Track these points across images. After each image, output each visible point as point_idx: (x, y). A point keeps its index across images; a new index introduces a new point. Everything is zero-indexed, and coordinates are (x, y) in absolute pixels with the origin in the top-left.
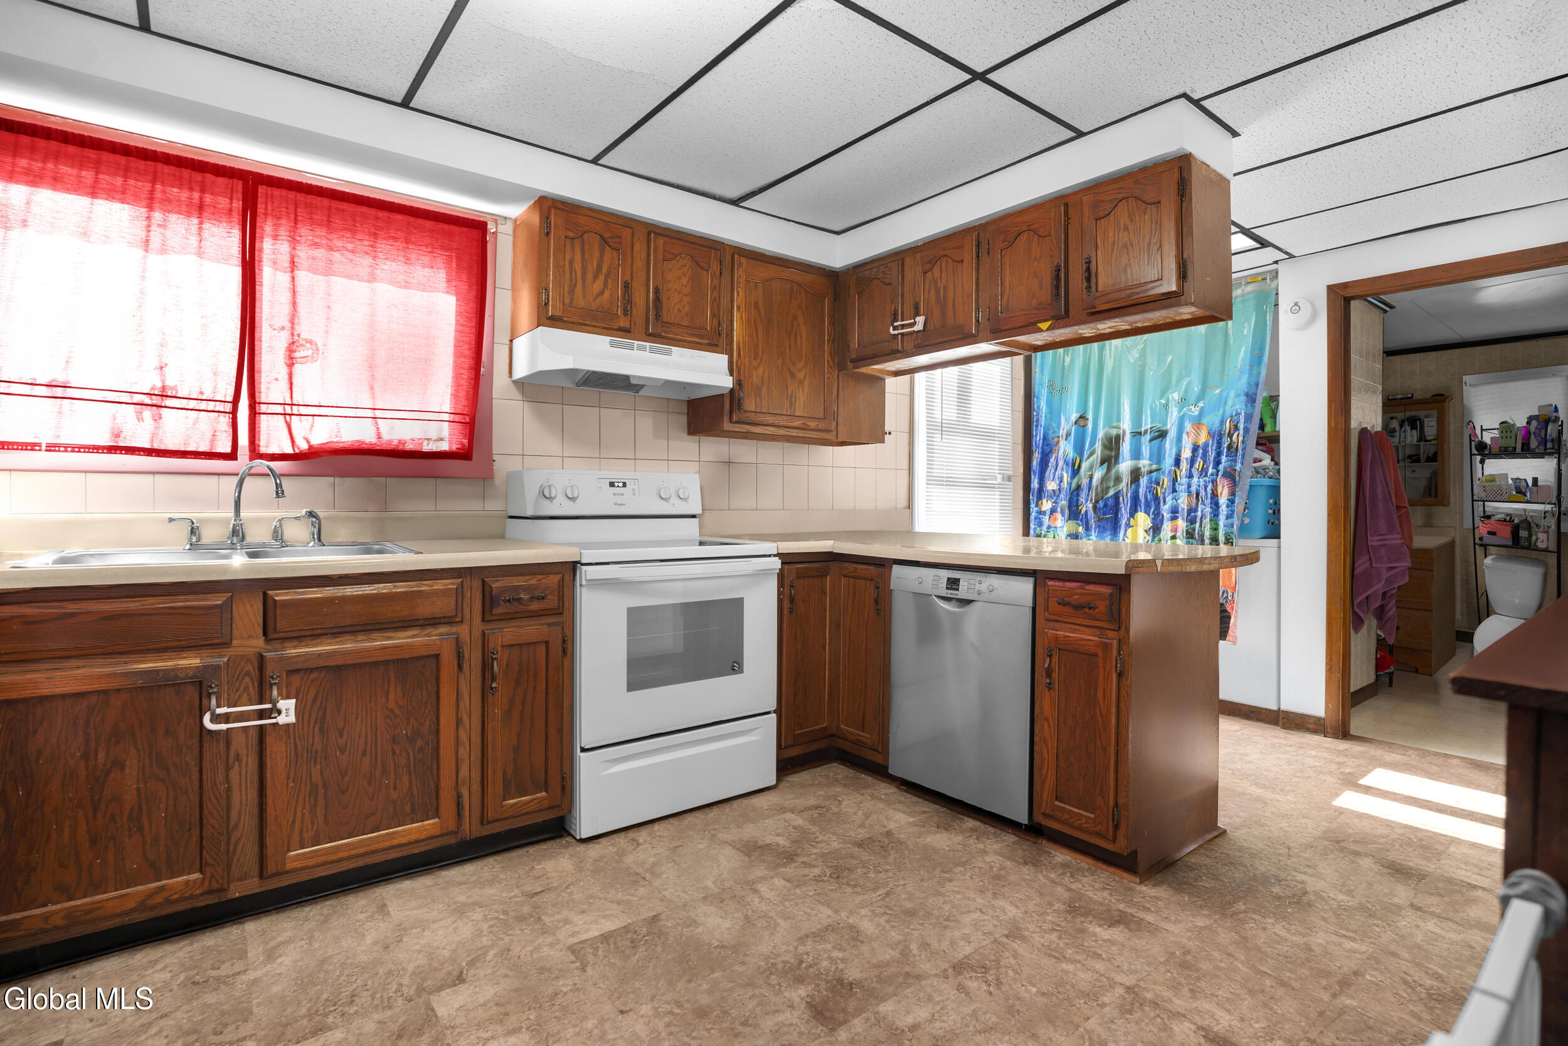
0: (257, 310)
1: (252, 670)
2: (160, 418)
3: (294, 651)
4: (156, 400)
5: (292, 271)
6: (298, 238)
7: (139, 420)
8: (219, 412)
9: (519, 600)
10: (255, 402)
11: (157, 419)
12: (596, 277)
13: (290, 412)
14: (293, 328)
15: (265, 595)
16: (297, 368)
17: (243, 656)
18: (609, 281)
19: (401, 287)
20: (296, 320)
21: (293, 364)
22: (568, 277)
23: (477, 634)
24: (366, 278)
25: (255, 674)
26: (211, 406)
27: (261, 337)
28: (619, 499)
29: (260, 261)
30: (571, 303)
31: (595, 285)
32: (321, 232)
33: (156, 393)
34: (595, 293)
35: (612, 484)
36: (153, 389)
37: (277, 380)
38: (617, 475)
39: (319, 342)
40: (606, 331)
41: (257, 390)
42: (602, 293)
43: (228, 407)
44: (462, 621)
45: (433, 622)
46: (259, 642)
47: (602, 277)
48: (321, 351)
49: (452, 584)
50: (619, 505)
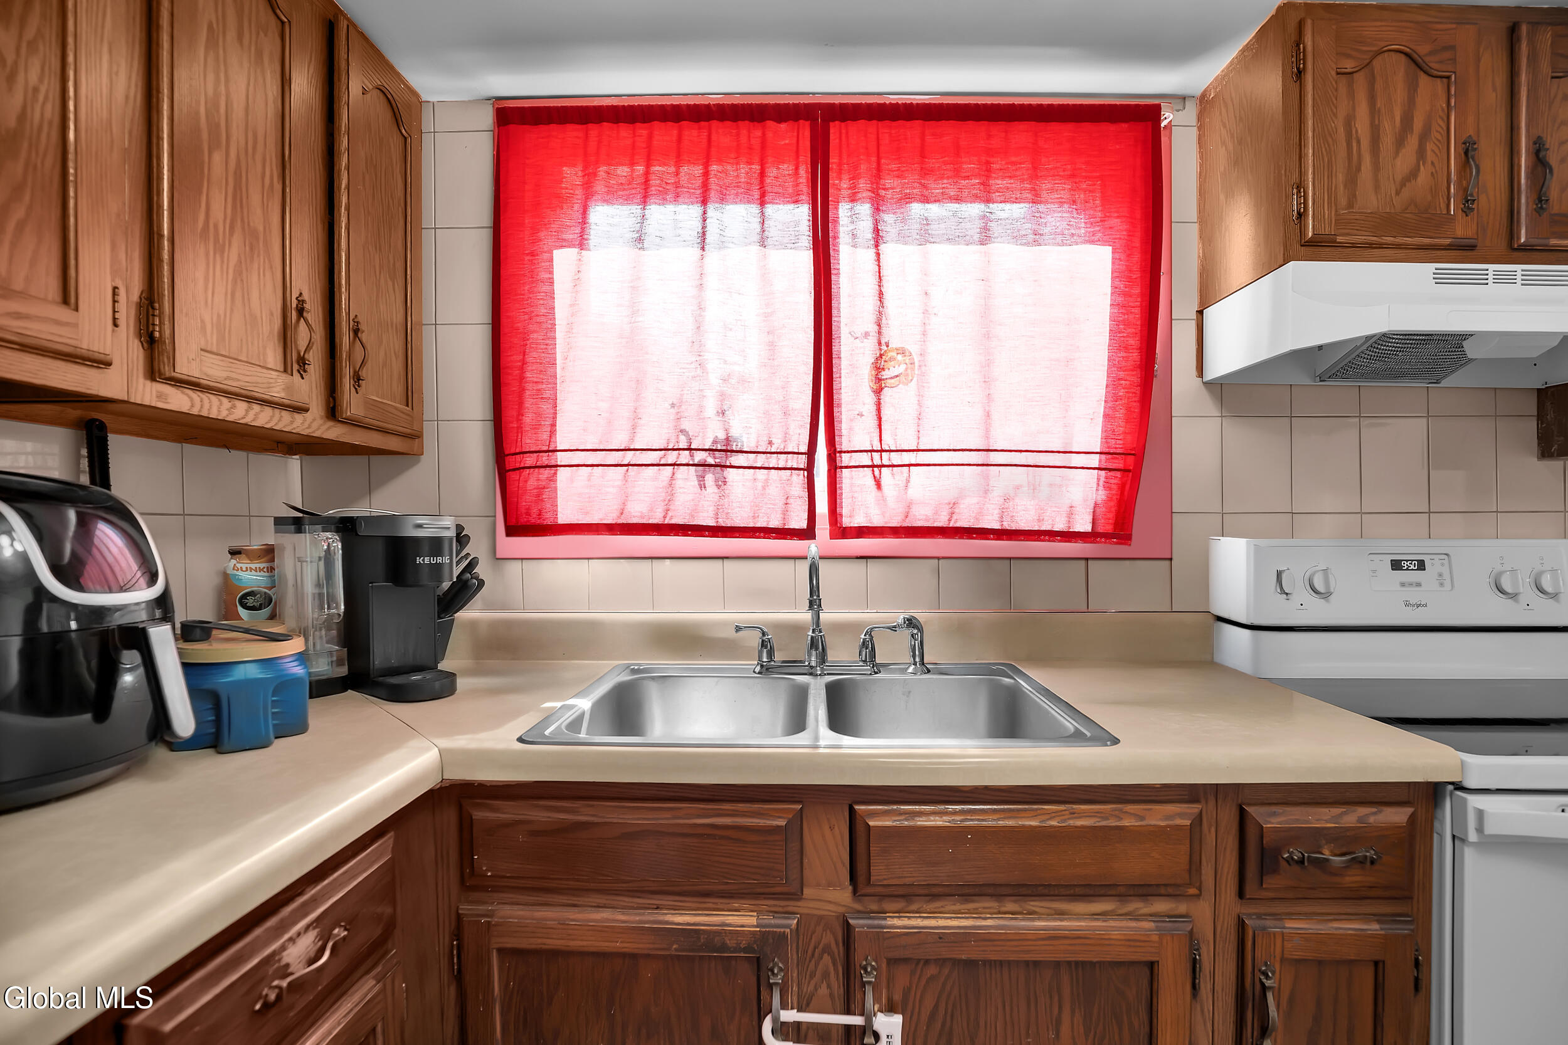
0: (834, 312)
1: (833, 946)
2: (725, 483)
3: (898, 923)
4: (719, 458)
5: (877, 246)
6: (882, 192)
7: (701, 487)
8: (791, 469)
9: (1322, 864)
10: (835, 451)
11: (722, 483)
12: (1400, 142)
13: (879, 463)
14: (879, 333)
15: (852, 812)
16: (887, 394)
17: (821, 918)
18: (1429, 146)
19: (1027, 244)
20: (884, 321)
21: (881, 389)
22: (1342, 153)
23: (1228, 926)
24: (976, 237)
25: (839, 950)
26: (782, 461)
27: (839, 352)
28: (1414, 595)
29: (836, 238)
30: (1350, 205)
31: (1398, 162)
32: (912, 178)
33: (719, 448)
34: (1399, 178)
35: (1396, 565)
36: (715, 442)
37: (861, 415)
38: (1408, 549)
39: (914, 349)
40: (1422, 253)
41: (837, 432)
42: (1414, 174)
43: (802, 461)
44: (1198, 896)
45: (1144, 890)
46: (842, 896)
47: (1412, 142)
48: (917, 364)
49: (1181, 815)
50: (1413, 606)
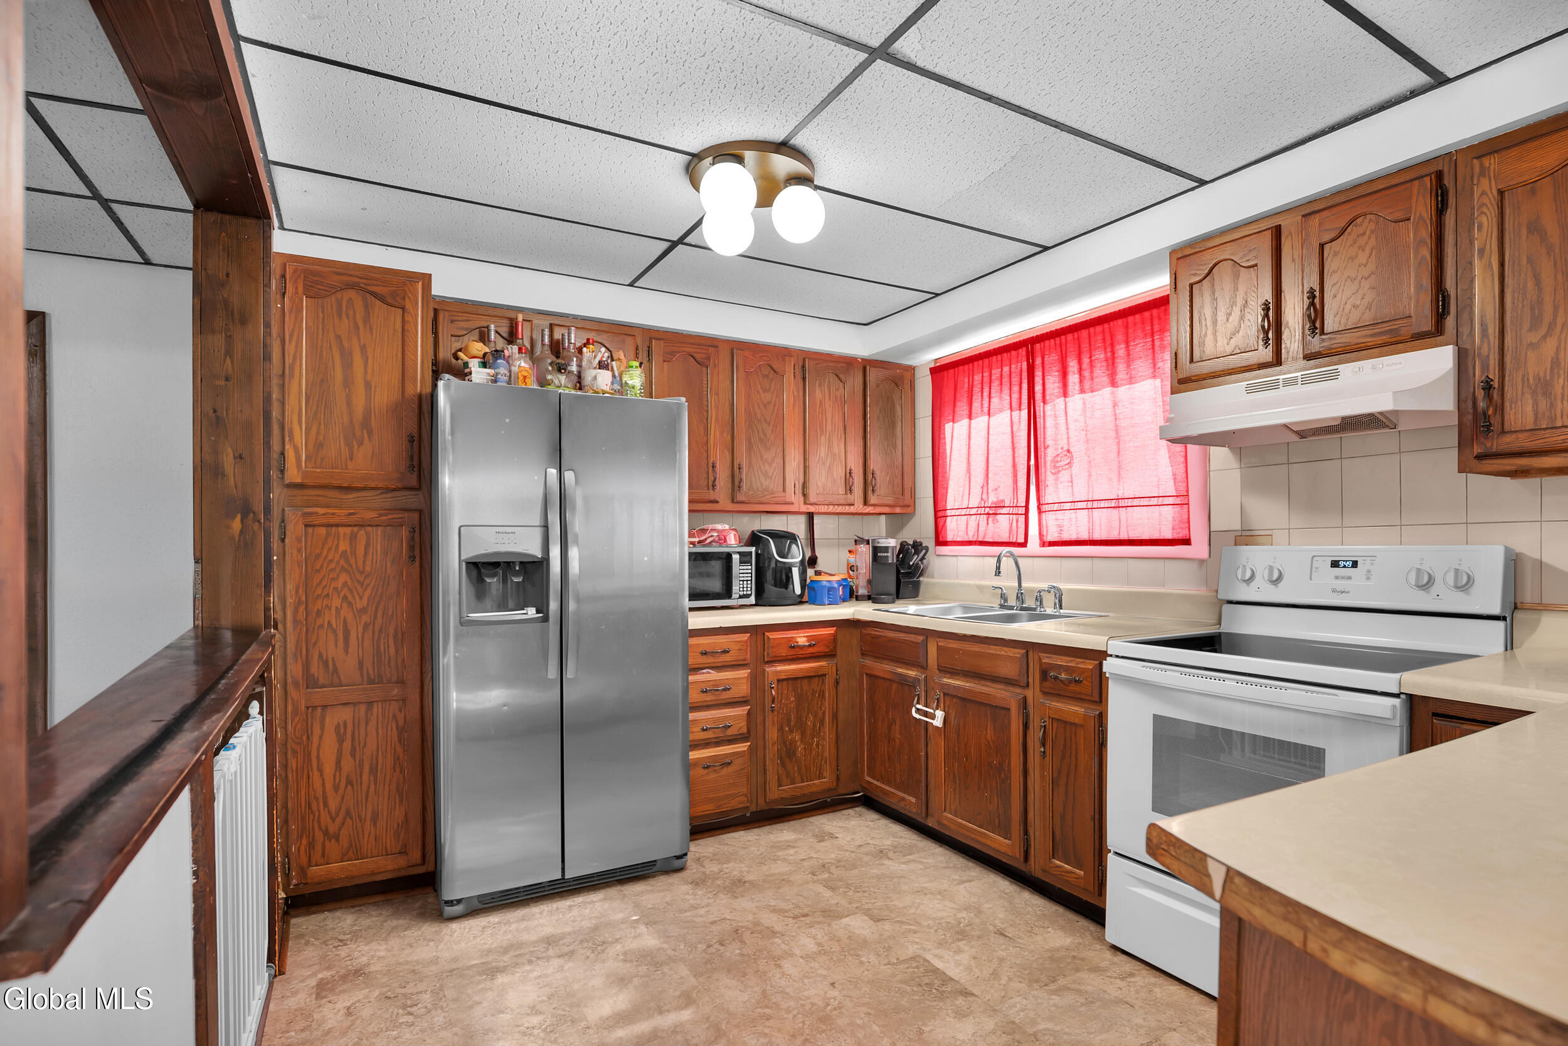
2: (998, 522)
3: (946, 680)
4: (994, 510)
8: (1015, 514)
10: (1040, 504)
11: (995, 522)
12: (1229, 314)
18: (1247, 311)
21: (1059, 471)
26: (1009, 510)
28: (1341, 584)
31: (1228, 325)
33: (994, 506)
35: (1335, 564)
36: (993, 503)
37: (1048, 486)
38: (1345, 551)
41: (1040, 495)
42: (1238, 329)
43: (1023, 510)
44: (1027, 687)
45: (1009, 682)
47: (1236, 311)
49: (1018, 653)
50: (1339, 592)
